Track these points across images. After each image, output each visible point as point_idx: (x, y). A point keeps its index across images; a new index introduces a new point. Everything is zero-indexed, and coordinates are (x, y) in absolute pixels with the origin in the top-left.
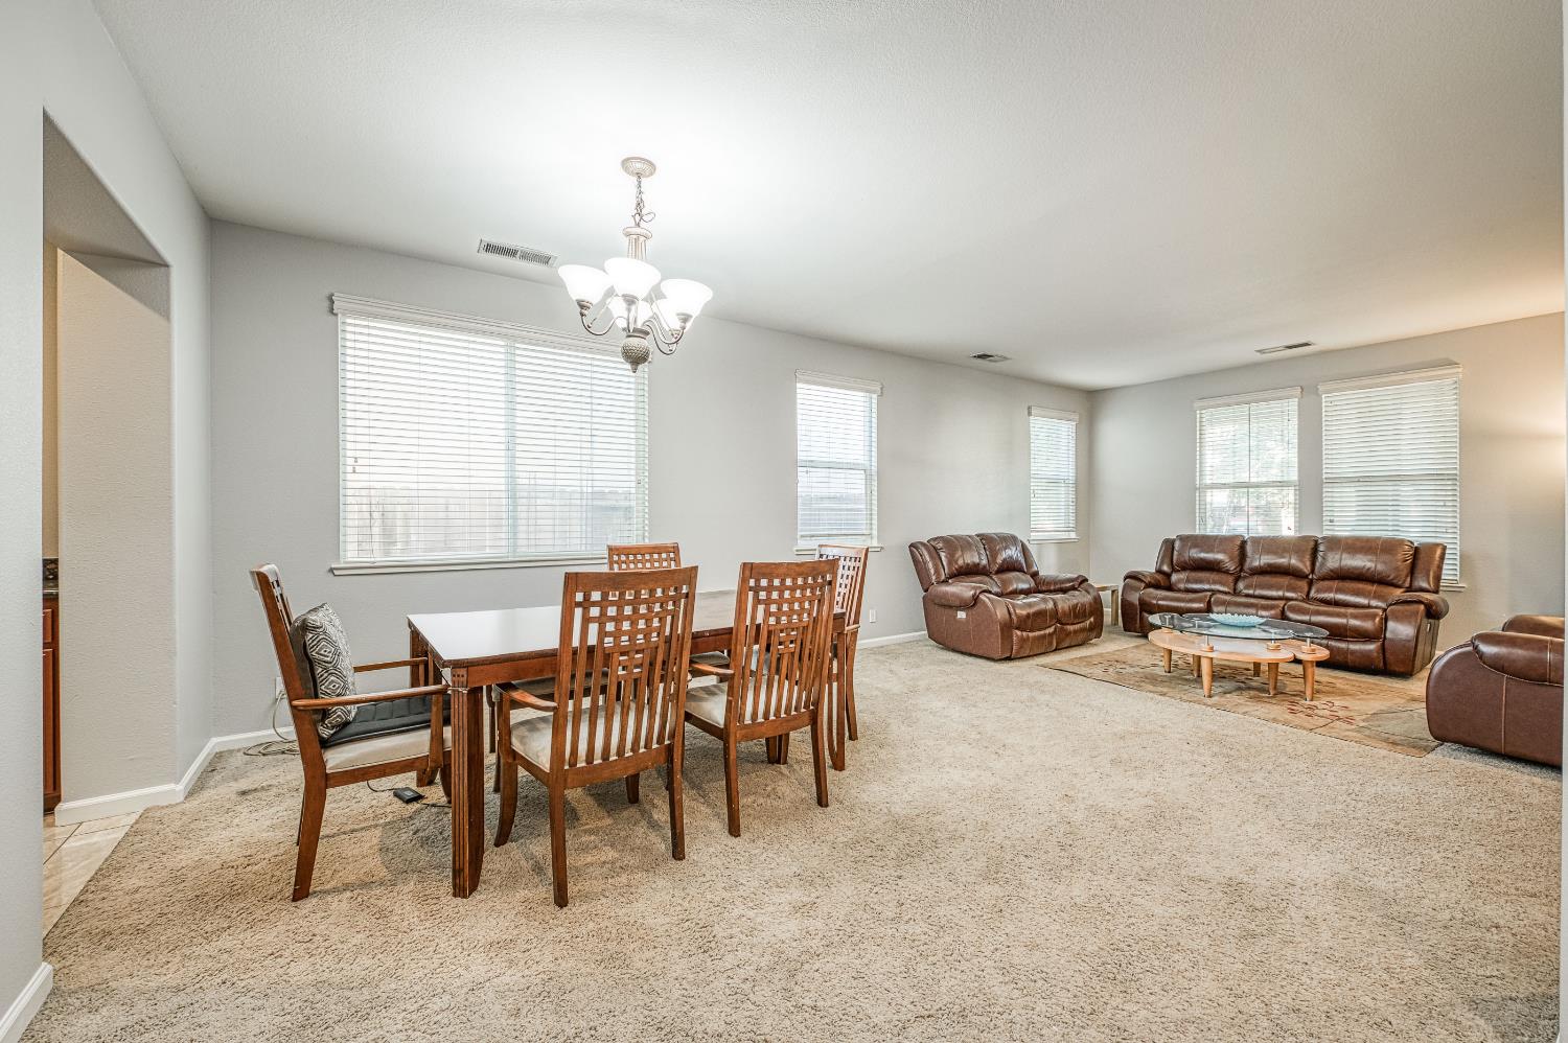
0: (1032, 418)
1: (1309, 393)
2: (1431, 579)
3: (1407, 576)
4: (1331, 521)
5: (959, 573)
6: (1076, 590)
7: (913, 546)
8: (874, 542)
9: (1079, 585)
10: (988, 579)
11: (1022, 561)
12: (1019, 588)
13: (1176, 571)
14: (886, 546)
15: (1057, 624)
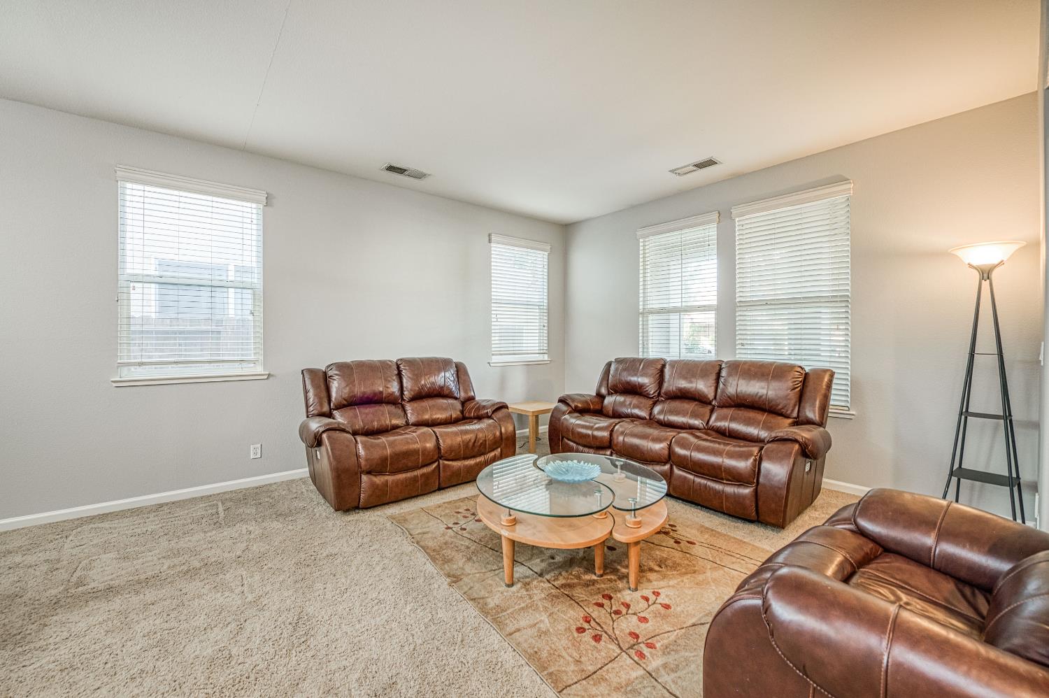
0: (492, 245)
1: (725, 216)
2: (817, 409)
3: (795, 405)
4: (743, 345)
5: (351, 403)
6: (489, 417)
7: (302, 371)
8: (259, 369)
9: (493, 412)
10: (392, 408)
11: (452, 385)
12: (434, 417)
13: (609, 394)
14: (272, 373)
15: (441, 461)
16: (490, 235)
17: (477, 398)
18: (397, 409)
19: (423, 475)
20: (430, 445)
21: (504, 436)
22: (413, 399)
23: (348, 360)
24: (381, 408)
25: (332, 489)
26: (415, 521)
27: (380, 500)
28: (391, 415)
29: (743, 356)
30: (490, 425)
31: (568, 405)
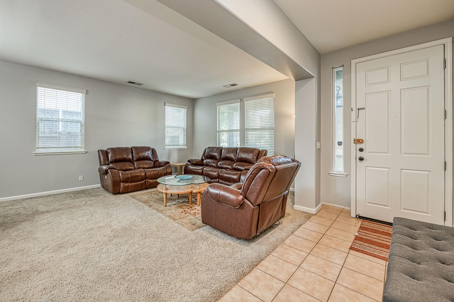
0: (166, 107)
1: (242, 101)
3: (255, 160)
4: (247, 143)
5: (115, 161)
6: (163, 166)
7: (98, 151)
8: (83, 150)
9: (165, 165)
10: (130, 163)
11: (151, 156)
12: (144, 166)
13: (205, 159)
14: (87, 151)
15: (146, 180)
16: (165, 103)
17: (159, 161)
18: (131, 164)
19: (140, 184)
20: (143, 174)
21: (168, 172)
22: (137, 160)
23: (114, 147)
24: (126, 163)
25: (111, 186)
26: (138, 196)
27: (126, 191)
28: (130, 166)
29: (247, 146)
30: (163, 168)
31: (190, 162)
